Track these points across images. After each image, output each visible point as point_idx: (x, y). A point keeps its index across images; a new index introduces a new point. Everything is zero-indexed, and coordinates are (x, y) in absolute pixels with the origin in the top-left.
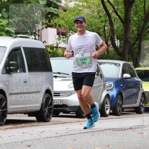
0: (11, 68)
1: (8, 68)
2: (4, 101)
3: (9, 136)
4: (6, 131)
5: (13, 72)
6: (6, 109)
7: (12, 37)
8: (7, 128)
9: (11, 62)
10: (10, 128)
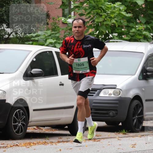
0: (148, 74)
1: (145, 74)
2: (140, 107)
3: (146, 143)
4: (143, 138)
5: (150, 78)
6: (143, 116)
7: (149, 43)
8: (143, 135)
9: (148, 68)
10: (146, 135)
